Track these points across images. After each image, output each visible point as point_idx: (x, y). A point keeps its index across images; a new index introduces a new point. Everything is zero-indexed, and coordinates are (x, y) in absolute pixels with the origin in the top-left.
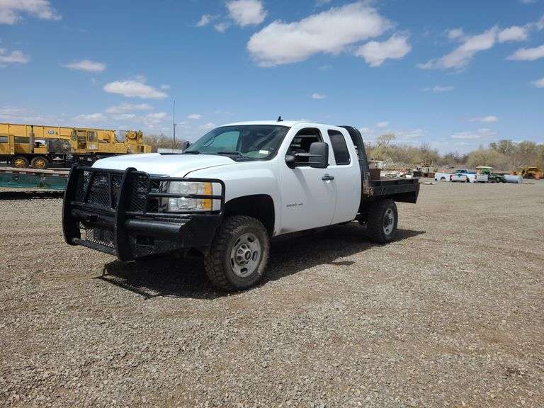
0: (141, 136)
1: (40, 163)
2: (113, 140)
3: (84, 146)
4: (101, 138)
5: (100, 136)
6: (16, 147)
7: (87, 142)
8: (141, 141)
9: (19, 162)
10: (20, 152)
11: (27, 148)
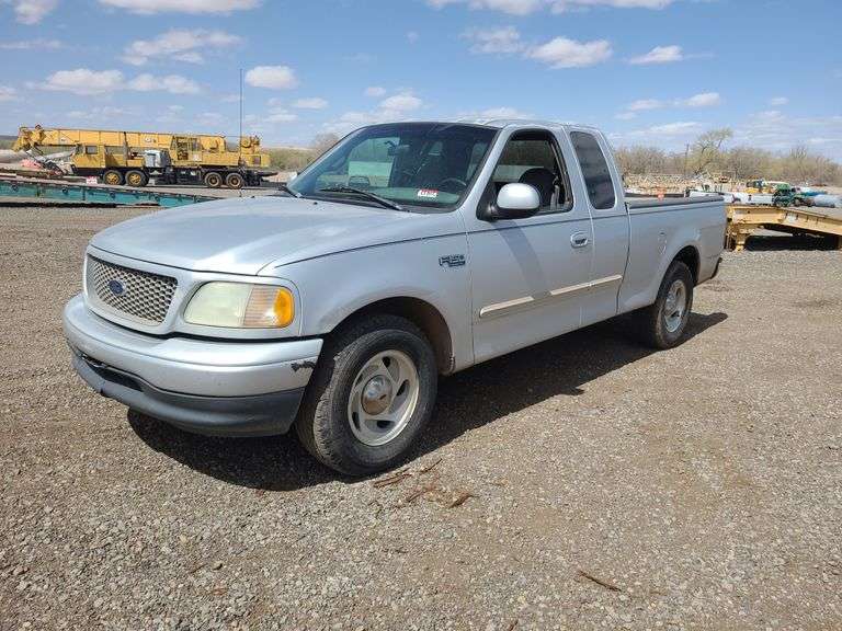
0: (258, 144)
1: (134, 178)
2: (221, 148)
3: (186, 157)
4: (208, 147)
5: (207, 144)
6: (108, 158)
7: (190, 152)
8: (257, 149)
9: (111, 177)
10: (113, 164)
11: (121, 160)
